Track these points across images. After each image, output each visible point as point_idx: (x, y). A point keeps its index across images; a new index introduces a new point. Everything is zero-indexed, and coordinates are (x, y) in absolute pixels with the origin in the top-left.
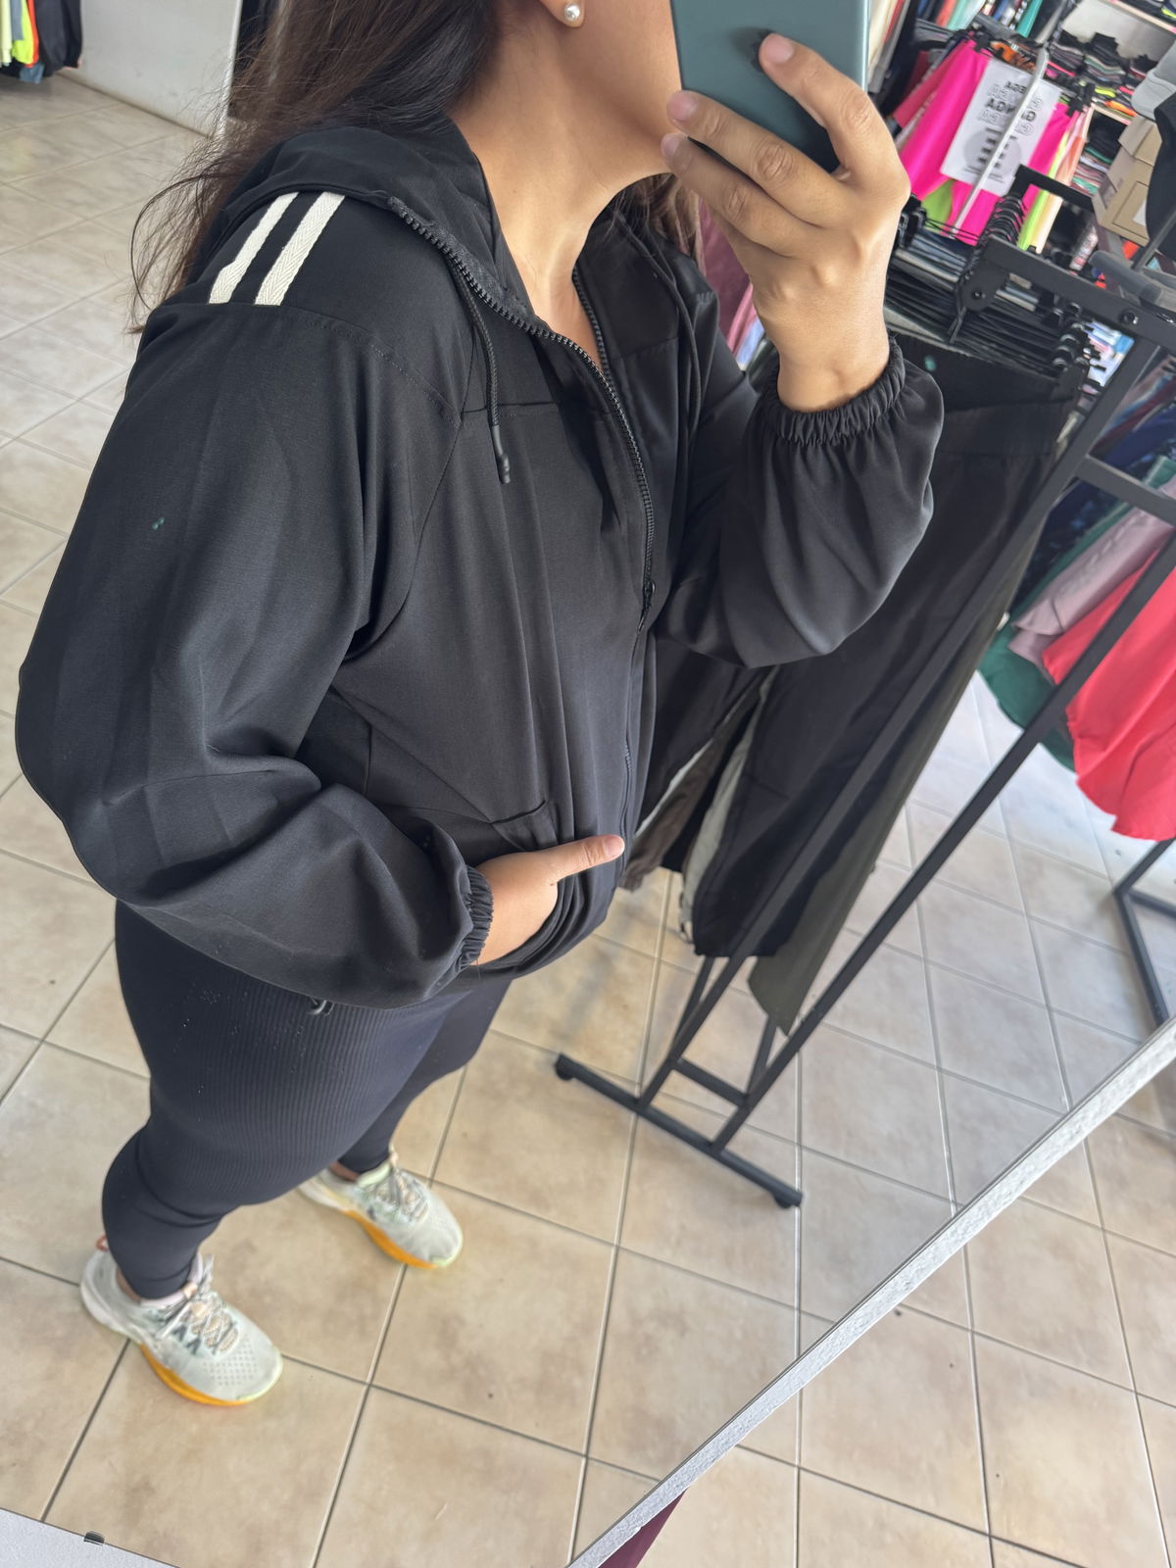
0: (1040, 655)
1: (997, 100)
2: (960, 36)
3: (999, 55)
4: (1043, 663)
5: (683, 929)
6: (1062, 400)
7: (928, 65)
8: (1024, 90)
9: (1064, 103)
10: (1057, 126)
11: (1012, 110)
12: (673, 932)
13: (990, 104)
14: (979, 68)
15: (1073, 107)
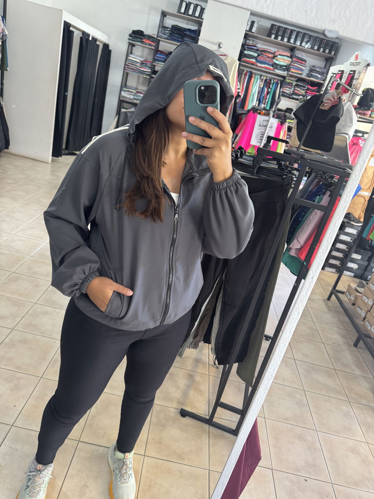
0: (297, 254)
1: (261, 125)
2: (249, 111)
3: (260, 113)
4: (299, 256)
5: (215, 364)
6: (287, 185)
7: (241, 119)
8: (268, 121)
9: (280, 123)
10: (279, 128)
11: (266, 126)
12: (212, 365)
13: (260, 125)
14: (255, 117)
15: (282, 124)
